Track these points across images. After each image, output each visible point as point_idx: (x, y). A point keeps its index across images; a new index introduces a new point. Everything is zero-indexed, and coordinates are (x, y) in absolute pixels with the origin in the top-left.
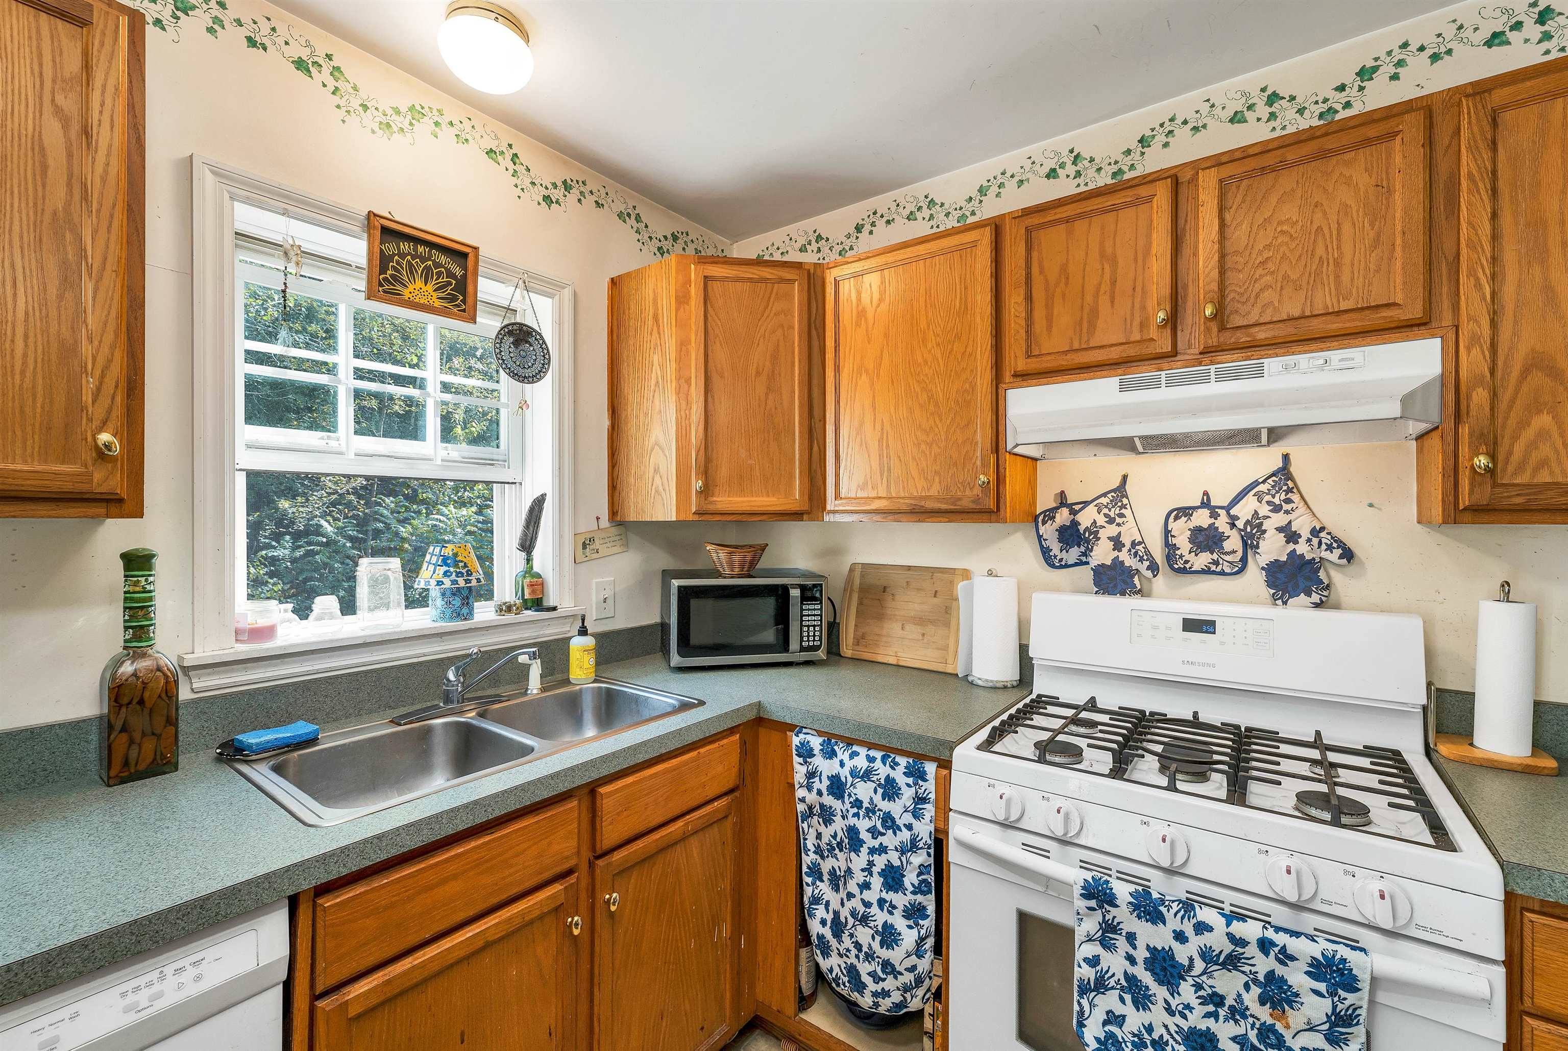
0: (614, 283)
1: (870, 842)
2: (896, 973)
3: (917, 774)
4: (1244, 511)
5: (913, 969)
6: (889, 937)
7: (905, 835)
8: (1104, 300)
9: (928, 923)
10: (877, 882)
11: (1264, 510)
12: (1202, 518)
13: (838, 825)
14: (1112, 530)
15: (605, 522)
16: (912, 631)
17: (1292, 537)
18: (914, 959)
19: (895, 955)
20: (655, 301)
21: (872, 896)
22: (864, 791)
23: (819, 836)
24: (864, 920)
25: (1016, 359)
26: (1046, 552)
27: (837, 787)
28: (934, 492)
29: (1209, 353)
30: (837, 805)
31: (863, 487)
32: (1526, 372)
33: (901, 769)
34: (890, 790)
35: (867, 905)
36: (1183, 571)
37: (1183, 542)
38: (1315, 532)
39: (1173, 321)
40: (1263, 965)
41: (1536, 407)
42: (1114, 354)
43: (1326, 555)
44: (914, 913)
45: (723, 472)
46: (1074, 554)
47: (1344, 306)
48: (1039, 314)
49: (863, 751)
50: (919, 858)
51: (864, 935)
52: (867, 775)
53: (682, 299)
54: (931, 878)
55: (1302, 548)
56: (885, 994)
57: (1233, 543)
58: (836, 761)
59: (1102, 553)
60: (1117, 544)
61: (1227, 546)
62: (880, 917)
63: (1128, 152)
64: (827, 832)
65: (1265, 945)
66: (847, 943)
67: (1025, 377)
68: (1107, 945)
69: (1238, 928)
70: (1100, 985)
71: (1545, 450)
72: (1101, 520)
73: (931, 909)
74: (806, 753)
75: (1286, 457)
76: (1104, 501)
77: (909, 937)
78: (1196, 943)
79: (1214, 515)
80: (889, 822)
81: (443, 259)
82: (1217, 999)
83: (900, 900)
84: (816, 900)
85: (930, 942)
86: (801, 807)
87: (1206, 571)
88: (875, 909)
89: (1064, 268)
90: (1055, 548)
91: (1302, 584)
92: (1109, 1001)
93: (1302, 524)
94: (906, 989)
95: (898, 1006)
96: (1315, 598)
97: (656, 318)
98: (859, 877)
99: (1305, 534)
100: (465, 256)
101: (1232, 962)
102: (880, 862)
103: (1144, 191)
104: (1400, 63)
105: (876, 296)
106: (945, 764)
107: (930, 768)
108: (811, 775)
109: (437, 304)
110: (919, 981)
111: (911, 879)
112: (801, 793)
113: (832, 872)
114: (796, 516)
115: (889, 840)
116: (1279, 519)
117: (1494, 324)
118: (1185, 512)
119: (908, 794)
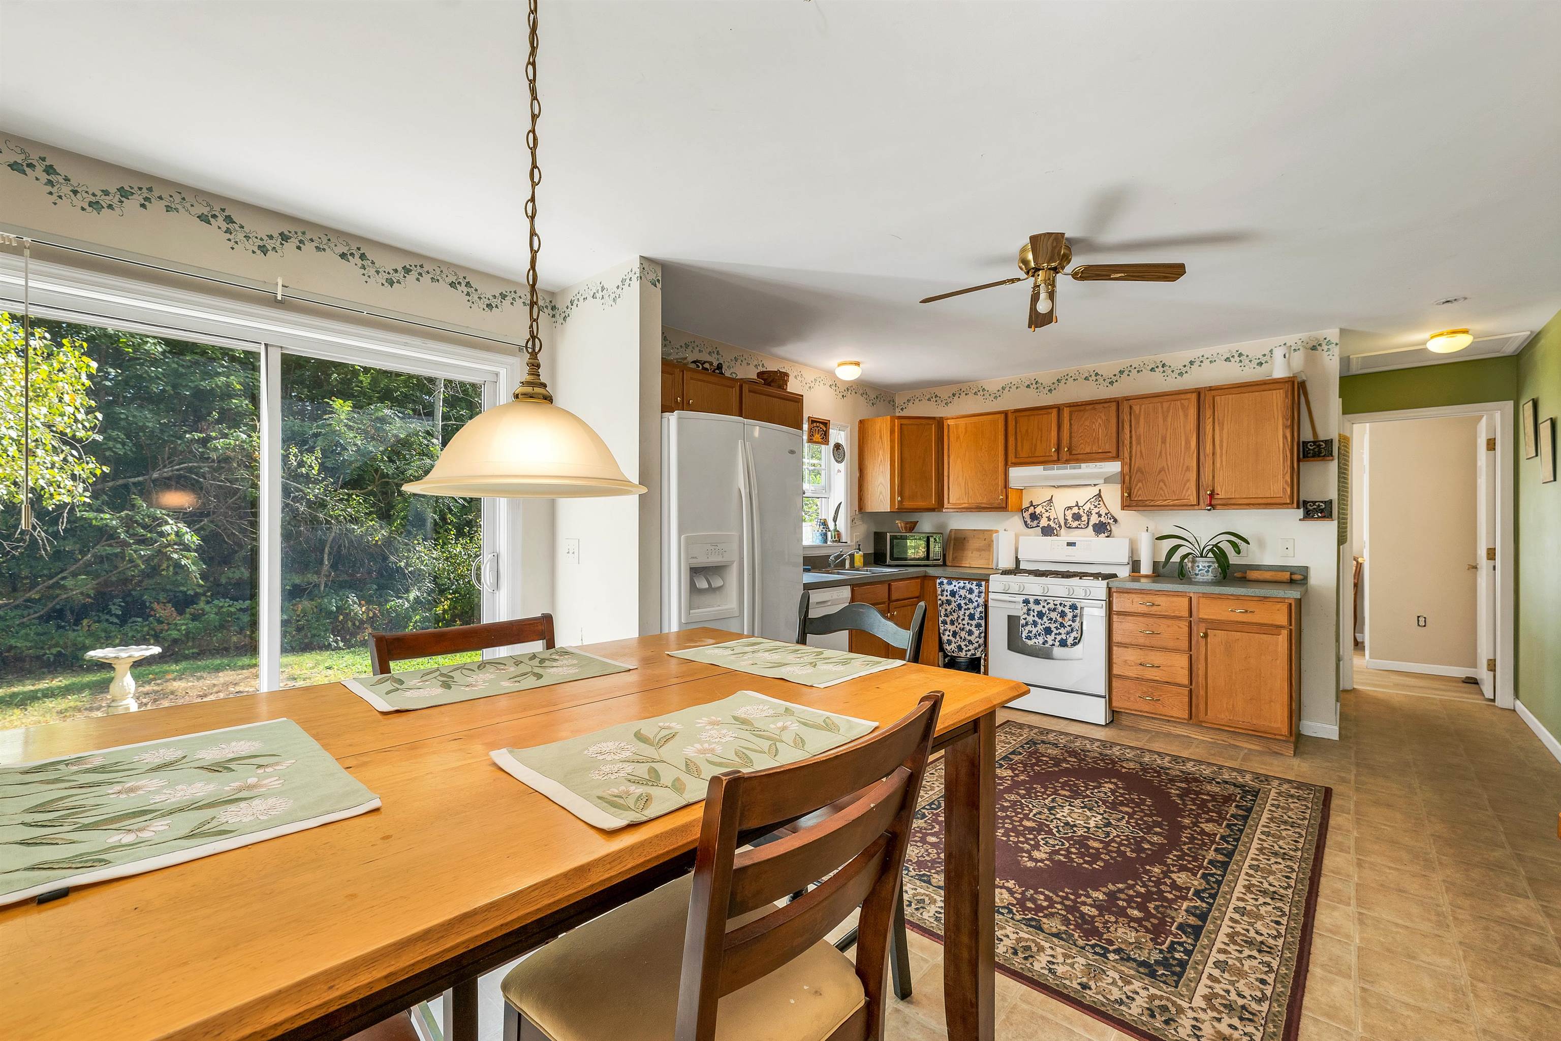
0: (861, 422)
1: (964, 607)
2: (972, 644)
3: (979, 585)
4: (1086, 508)
5: (977, 642)
6: (970, 633)
7: (976, 604)
8: (1039, 442)
9: (983, 629)
10: (967, 618)
11: (1092, 507)
12: (1075, 510)
13: (953, 605)
14: (1047, 514)
15: (857, 513)
16: (976, 554)
17: (1100, 516)
18: (978, 639)
19: (972, 638)
20: (880, 432)
21: (965, 622)
22: (962, 592)
23: (946, 610)
24: (963, 629)
25: (1011, 458)
26: (1025, 522)
27: (953, 594)
28: (984, 501)
29: (1067, 461)
30: (953, 599)
31: (959, 499)
32: (1137, 471)
33: (974, 584)
34: (971, 591)
35: (964, 625)
36: (1069, 528)
37: (1069, 518)
38: (1106, 514)
39: (1058, 450)
40: (1060, 609)
41: (1139, 481)
42: (1041, 459)
43: (1109, 521)
44: (978, 626)
45: (907, 493)
46: (1036, 522)
47: (1100, 451)
48: (1019, 444)
49: (962, 582)
50: (981, 609)
51: (963, 634)
52: (964, 588)
53: (892, 432)
54: (983, 615)
55: (1102, 519)
56: (969, 650)
57: (1085, 518)
58: (953, 586)
59: (1044, 522)
60: (1049, 519)
61: (1083, 519)
62: (968, 628)
63: (1054, 383)
64: (949, 608)
65: (1061, 604)
66: (958, 638)
67: (1016, 464)
68: (1028, 614)
69: (1055, 602)
70: (1027, 624)
71: (1140, 492)
72: (1043, 511)
73: (983, 625)
74: (941, 583)
75: (1100, 490)
76: (1044, 504)
77: (976, 633)
78: (1047, 607)
79: (1079, 509)
80: (971, 601)
81: (822, 426)
82: (1051, 619)
83: (974, 623)
84: (945, 630)
85: (983, 635)
86: (939, 602)
87: (1077, 528)
88: (966, 626)
89: (1027, 431)
90: (1029, 521)
91: (1102, 531)
92: (1029, 628)
93: (1103, 512)
94: (976, 649)
95: (973, 655)
96: (1106, 535)
97: (881, 437)
98: (962, 617)
99: (1104, 515)
100: (826, 423)
101: (1054, 610)
102: (968, 612)
103: (1050, 411)
104: (1130, 371)
105: (964, 431)
106: (987, 581)
107: (983, 583)
108: (943, 591)
109: (820, 440)
110: (980, 646)
111: (977, 616)
112: (940, 597)
113: (951, 620)
114: (932, 510)
115: (971, 606)
116: (1096, 510)
117: (1130, 459)
118: (1070, 508)
119: (976, 591)
